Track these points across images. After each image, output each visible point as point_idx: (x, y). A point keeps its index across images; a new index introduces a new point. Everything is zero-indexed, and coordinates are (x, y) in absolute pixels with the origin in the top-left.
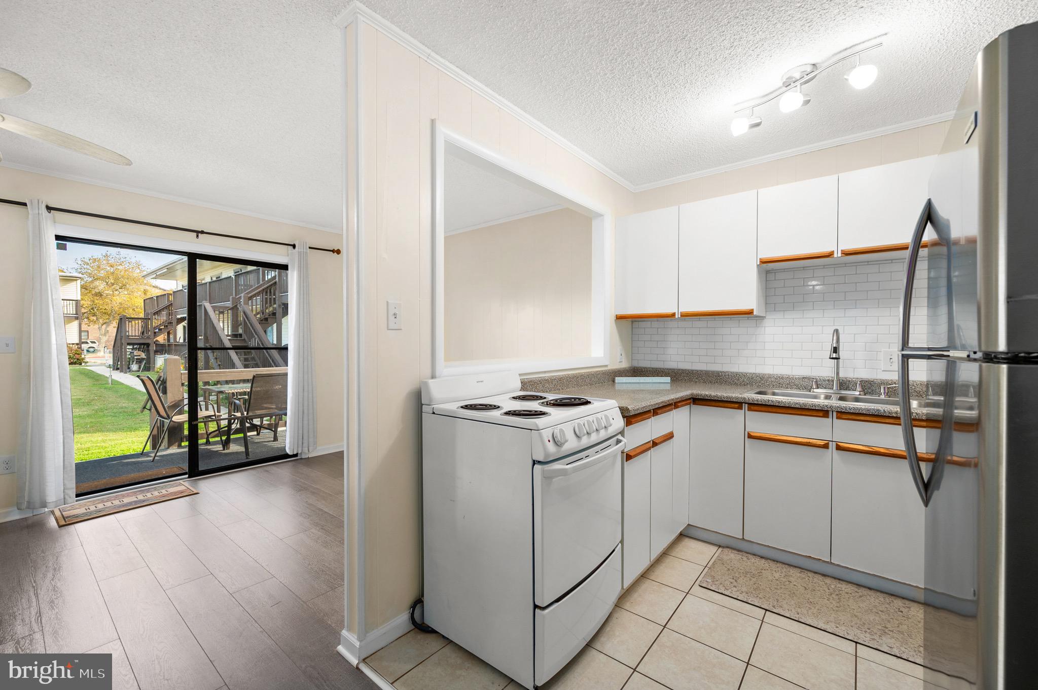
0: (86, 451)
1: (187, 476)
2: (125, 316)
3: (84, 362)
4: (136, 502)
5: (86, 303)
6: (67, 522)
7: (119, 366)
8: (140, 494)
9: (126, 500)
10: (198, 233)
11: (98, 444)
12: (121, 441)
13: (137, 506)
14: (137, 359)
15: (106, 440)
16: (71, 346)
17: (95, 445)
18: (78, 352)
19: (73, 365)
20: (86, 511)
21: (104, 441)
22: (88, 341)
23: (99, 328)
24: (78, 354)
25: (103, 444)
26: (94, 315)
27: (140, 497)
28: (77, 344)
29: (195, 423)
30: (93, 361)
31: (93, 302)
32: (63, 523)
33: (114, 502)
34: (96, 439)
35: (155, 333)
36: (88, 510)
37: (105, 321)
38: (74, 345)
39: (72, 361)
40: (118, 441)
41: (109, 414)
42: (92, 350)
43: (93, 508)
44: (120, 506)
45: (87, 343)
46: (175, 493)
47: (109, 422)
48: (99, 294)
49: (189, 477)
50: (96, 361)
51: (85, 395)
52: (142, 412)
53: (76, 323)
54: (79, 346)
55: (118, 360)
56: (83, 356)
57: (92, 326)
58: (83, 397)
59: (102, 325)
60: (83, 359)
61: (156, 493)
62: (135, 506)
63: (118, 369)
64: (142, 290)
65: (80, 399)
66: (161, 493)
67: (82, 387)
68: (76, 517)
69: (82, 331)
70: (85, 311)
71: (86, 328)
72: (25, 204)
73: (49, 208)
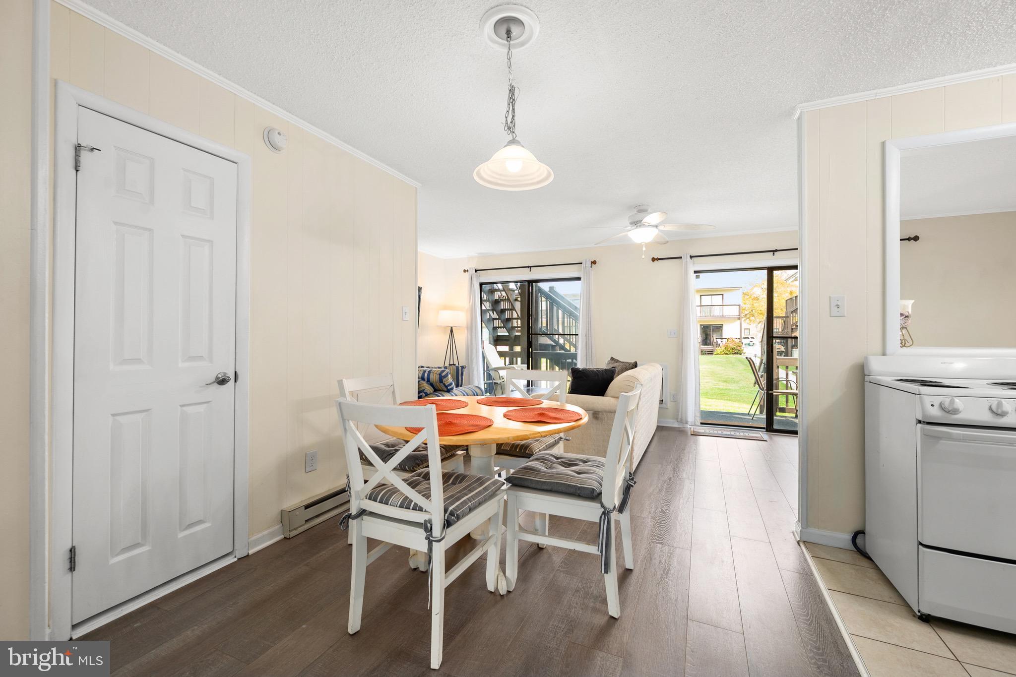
1: (765, 430)
3: (743, 352)
4: (729, 435)
5: (747, 307)
6: (695, 434)
9: (725, 433)
10: (774, 251)
13: (729, 437)
14: (778, 352)
16: (735, 340)
18: (739, 345)
19: (737, 355)
20: (704, 432)
23: (756, 326)
24: (739, 347)
26: (753, 316)
27: (733, 433)
29: (771, 392)
30: (750, 352)
31: (753, 305)
32: (693, 433)
35: (792, 329)
37: (760, 321)
38: (737, 340)
39: (736, 351)
42: (751, 344)
43: (708, 431)
44: (720, 434)
45: (748, 338)
46: (753, 437)
49: (767, 432)
52: (754, 386)
53: (739, 322)
54: (740, 340)
56: (742, 349)
57: (752, 324)
59: (759, 323)
60: (742, 350)
61: (742, 434)
64: (789, 292)
65: (733, 378)
68: (700, 433)
69: (745, 329)
70: (746, 312)
71: (748, 326)
72: (681, 258)
73: (691, 257)
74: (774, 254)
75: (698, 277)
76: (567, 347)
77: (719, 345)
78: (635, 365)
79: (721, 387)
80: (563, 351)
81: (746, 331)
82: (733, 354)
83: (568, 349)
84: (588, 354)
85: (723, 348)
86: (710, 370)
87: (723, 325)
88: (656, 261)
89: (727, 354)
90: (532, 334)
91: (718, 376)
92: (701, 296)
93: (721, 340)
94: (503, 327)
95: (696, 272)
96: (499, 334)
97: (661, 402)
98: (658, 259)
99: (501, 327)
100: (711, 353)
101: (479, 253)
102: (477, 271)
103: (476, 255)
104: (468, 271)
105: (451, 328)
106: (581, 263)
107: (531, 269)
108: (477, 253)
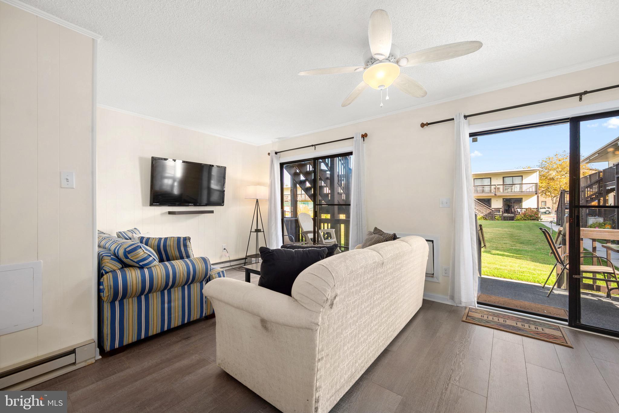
0: (522, 273)
1: (567, 323)
2: (564, 190)
3: (540, 219)
4: (513, 327)
5: (543, 184)
7: (560, 223)
8: (521, 321)
9: (508, 322)
10: (581, 95)
11: (530, 271)
12: (545, 273)
13: (512, 331)
15: (536, 269)
16: (533, 209)
17: (528, 270)
18: (536, 213)
19: (534, 221)
20: (481, 318)
21: (534, 270)
22: (546, 207)
23: (552, 199)
24: (537, 214)
25: (533, 272)
27: (519, 325)
28: (536, 209)
30: (546, 219)
31: (549, 183)
32: (465, 319)
33: (500, 319)
34: (530, 267)
36: (482, 318)
37: (555, 195)
38: (534, 209)
39: (533, 218)
40: (543, 272)
41: (544, 253)
42: (548, 212)
43: (485, 317)
44: (501, 325)
46: (548, 336)
47: (542, 258)
48: (553, 179)
49: (569, 325)
50: (548, 219)
51: (534, 239)
53: (536, 196)
54: (537, 210)
55: (560, 219)
56: (539, 216)
57: (548, 198)
58: (532, 239)
59: (554, 197)
60: (539, 217)
61: (533, 327)
62: (511, 331)
63: (559, 225)
65: (530, 240)
66: (537, 330)
67: (534, 233)
68: (473, 319)
69: (542, 202)
70: (543, 189)
71: (544, 199)
72: (453, 119)
73: (466, 117)
74: (581, 99)
75: (475, 140)
77: (519, 213)
78: (394, 237)
79: (518, 248)
81: (542, 203)
82: (531, 220)
85: (523, 216)
86: (509, 233)
87: (522, 198)
88: (425, 126)
89: (526, 220)
90: (317, 205)
91: (516, 238)
92: (503, 177)
93: (521, 210)
95: (471, 135)
97: (430, 275)
98: (428, 124)
100: (512, 219)
101: (279, 138)
102: (278, 153)
103: (277, 140)
104: (269, 154)
105: (257, 200)
106: (353, 138)
107: (315, 147)
108: (277, 139)
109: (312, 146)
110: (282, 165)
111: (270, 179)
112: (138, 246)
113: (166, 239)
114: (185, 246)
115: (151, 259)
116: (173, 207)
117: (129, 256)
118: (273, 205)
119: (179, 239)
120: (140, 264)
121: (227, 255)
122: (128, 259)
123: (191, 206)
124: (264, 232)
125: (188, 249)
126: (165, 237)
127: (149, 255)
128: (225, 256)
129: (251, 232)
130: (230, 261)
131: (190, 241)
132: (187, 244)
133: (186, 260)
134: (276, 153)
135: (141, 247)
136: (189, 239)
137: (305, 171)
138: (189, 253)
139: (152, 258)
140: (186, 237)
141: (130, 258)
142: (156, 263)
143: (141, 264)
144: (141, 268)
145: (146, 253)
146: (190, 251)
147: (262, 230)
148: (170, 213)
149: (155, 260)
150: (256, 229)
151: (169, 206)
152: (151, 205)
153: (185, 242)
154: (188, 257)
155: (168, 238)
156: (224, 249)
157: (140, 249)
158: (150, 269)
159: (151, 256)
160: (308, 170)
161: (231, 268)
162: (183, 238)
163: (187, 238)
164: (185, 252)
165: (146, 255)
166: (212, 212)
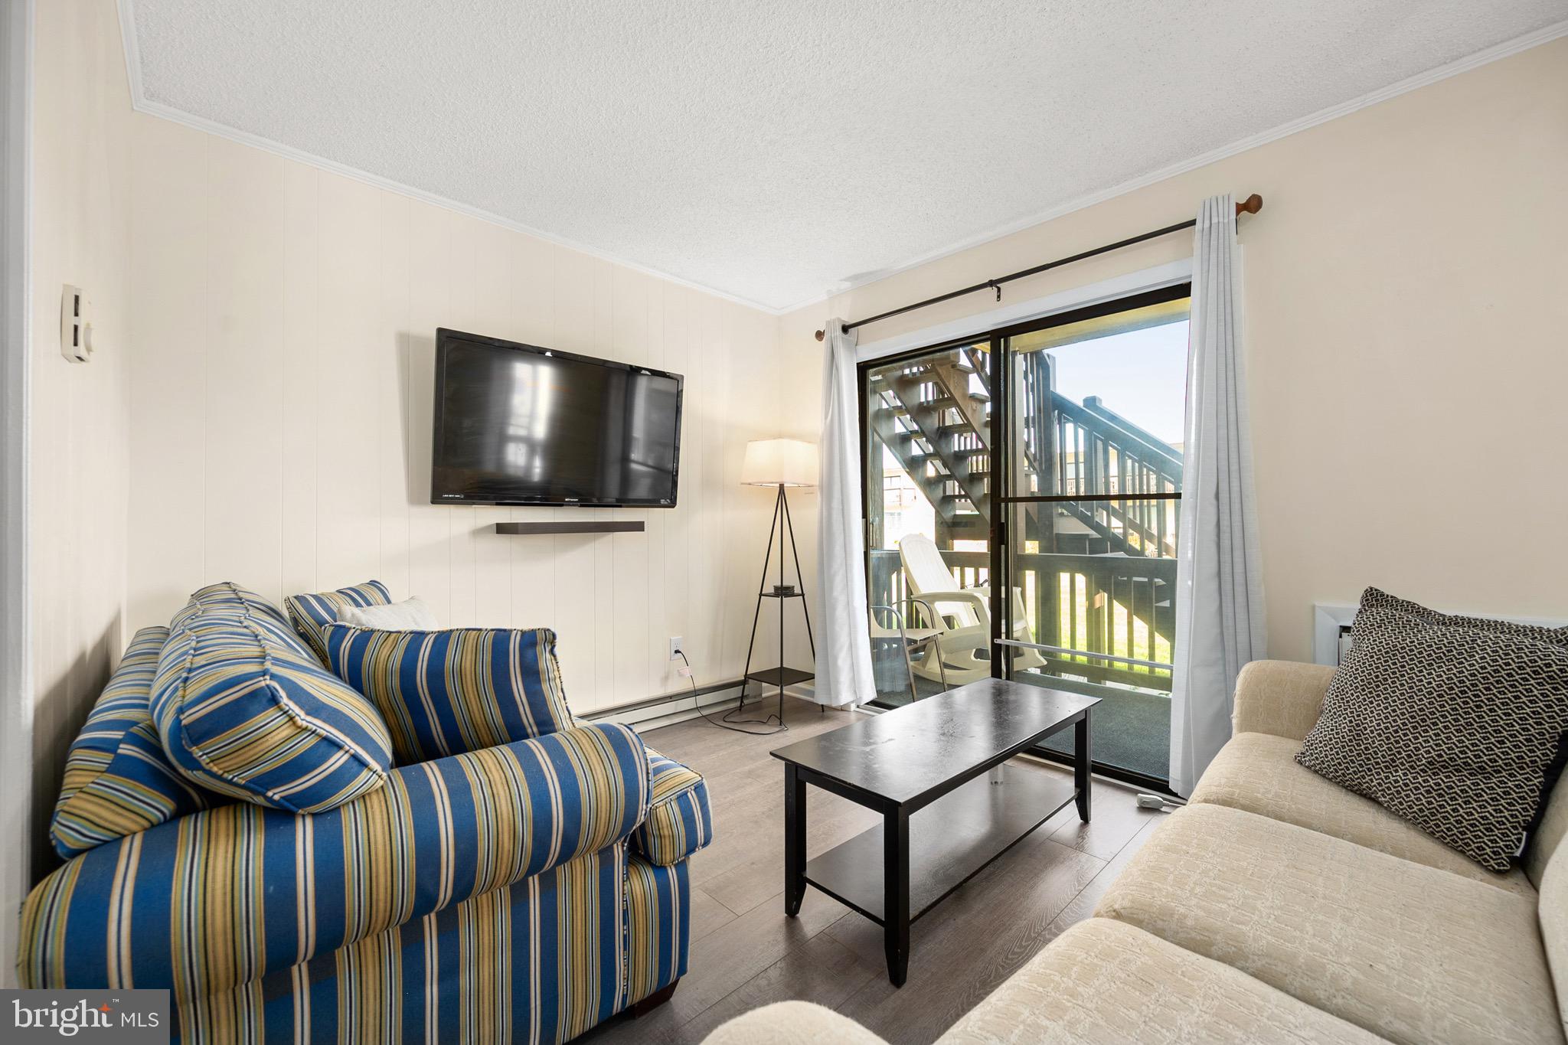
76: (1134, 540)
80: (1121, 555)
83: (1138, 547)
84: (1226, 569)
90: (1007, 500)
94: (966, 496)
96: (958, 512)
99: (960, 497)
101: (855, 278)
102: (850, 330)
103: (847, 285)
104: (820, 335)
105: (782, 487)
106: (1193, 223)
107: (999, 289)
108: (846, 280)
109: (991, 283)
110: (863, 369)
111: (826, 418)
112: (253, 695)
113: (443, 638)
114: (532, 674)
115: (338, 760)
116: (514, 508)
117: (196, 752)
118: (836, 504)
119: (501, 637)
120: (270, 794)
121: (687, 671)
122: (197, 770)
123: (570, 504)
124: (803, 595)
125: (545, 687)
126: (441, 629)
127: (325, 739)
128: (681, 675)
129: (761, 595)
130: (695, 693)
131: (556, 650)
132: (542, 665)
133: (533, 744)
134: (845, 329)
135: (274, 701)
136: (551, 639)
137: (916, 402)
138: (551, 707)
139: (346, 757)
140: (533, 632)
141: (207, 767)
142: (375, 775)
143: (276, 794)
144: (281, 816)
145: (306, 729)
146: (553, 698)
147: (797, 590)
148: (502, 529)
149: (363, 764)
150: (779, 584)
151: (497, 504)
152: (437, 498)
153: (529, 653)
154: (546, 725)
155: (455, 635)
156: (677, 652)
157: (272, 712)
158: (328, 821)
159: (340, 747)
160: (923, 399)
161: (697, 715)
162: (523, 633)
163: (540, 636)
164: (530, 704)
165: (311, 741)
166: (638, 527)
